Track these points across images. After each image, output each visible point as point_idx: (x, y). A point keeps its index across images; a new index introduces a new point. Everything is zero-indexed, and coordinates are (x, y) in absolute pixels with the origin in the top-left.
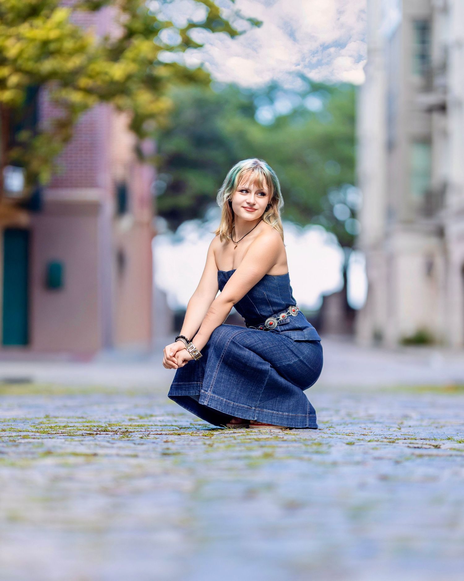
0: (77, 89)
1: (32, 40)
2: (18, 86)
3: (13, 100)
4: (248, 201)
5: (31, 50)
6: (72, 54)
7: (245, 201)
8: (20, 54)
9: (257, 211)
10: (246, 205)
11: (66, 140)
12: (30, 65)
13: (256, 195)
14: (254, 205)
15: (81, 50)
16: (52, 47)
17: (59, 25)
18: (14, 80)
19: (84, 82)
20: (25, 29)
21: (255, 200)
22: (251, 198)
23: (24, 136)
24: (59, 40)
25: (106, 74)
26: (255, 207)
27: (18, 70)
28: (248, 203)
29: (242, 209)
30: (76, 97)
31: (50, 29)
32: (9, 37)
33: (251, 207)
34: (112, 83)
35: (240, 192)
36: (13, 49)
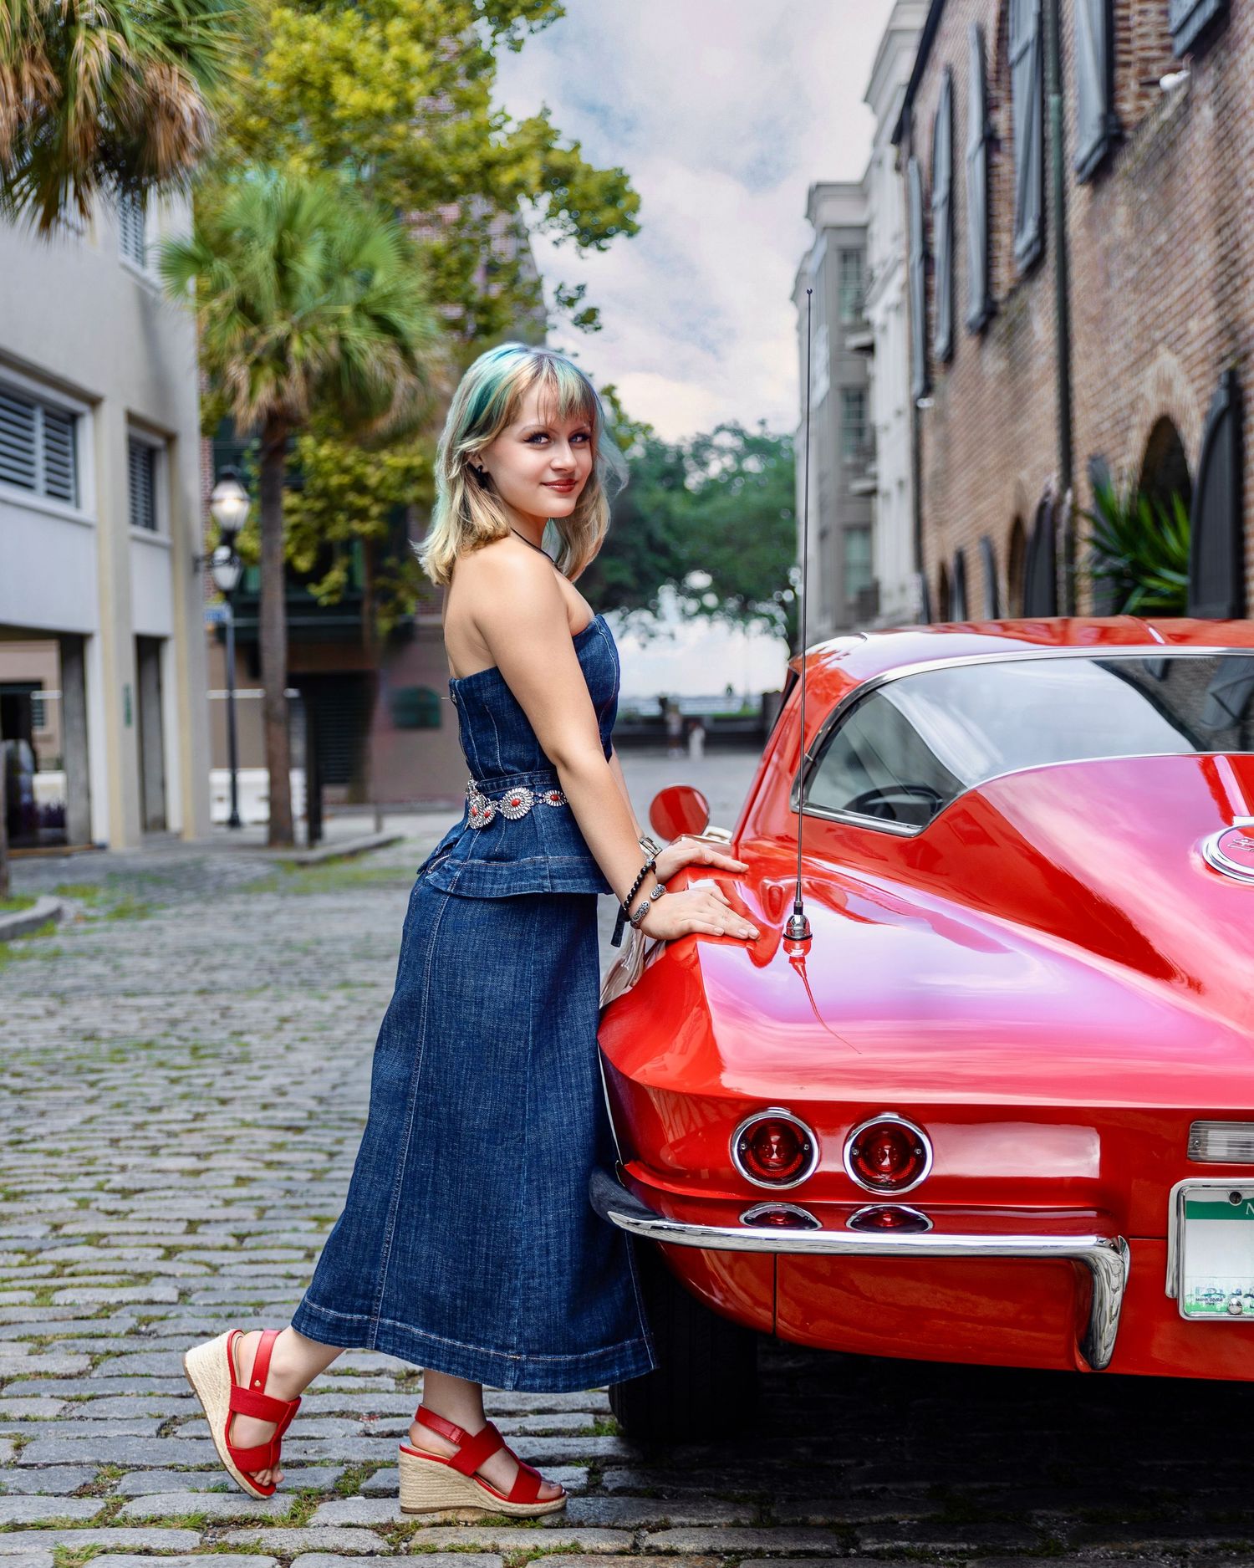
1: (395, 469)
2: (381, 516)
3: (374, 531)
5: (392, 479)
8: (383, 480)
10: (552, 477)
12: (393, 495)
16: (417, 473)
18: (375, 510)
20: (386, 457)
23: (391, 561)
27: (378, 499)
31: (414, 455)
32: (368, 463)
35: (529, 444)
36: (373, 477)
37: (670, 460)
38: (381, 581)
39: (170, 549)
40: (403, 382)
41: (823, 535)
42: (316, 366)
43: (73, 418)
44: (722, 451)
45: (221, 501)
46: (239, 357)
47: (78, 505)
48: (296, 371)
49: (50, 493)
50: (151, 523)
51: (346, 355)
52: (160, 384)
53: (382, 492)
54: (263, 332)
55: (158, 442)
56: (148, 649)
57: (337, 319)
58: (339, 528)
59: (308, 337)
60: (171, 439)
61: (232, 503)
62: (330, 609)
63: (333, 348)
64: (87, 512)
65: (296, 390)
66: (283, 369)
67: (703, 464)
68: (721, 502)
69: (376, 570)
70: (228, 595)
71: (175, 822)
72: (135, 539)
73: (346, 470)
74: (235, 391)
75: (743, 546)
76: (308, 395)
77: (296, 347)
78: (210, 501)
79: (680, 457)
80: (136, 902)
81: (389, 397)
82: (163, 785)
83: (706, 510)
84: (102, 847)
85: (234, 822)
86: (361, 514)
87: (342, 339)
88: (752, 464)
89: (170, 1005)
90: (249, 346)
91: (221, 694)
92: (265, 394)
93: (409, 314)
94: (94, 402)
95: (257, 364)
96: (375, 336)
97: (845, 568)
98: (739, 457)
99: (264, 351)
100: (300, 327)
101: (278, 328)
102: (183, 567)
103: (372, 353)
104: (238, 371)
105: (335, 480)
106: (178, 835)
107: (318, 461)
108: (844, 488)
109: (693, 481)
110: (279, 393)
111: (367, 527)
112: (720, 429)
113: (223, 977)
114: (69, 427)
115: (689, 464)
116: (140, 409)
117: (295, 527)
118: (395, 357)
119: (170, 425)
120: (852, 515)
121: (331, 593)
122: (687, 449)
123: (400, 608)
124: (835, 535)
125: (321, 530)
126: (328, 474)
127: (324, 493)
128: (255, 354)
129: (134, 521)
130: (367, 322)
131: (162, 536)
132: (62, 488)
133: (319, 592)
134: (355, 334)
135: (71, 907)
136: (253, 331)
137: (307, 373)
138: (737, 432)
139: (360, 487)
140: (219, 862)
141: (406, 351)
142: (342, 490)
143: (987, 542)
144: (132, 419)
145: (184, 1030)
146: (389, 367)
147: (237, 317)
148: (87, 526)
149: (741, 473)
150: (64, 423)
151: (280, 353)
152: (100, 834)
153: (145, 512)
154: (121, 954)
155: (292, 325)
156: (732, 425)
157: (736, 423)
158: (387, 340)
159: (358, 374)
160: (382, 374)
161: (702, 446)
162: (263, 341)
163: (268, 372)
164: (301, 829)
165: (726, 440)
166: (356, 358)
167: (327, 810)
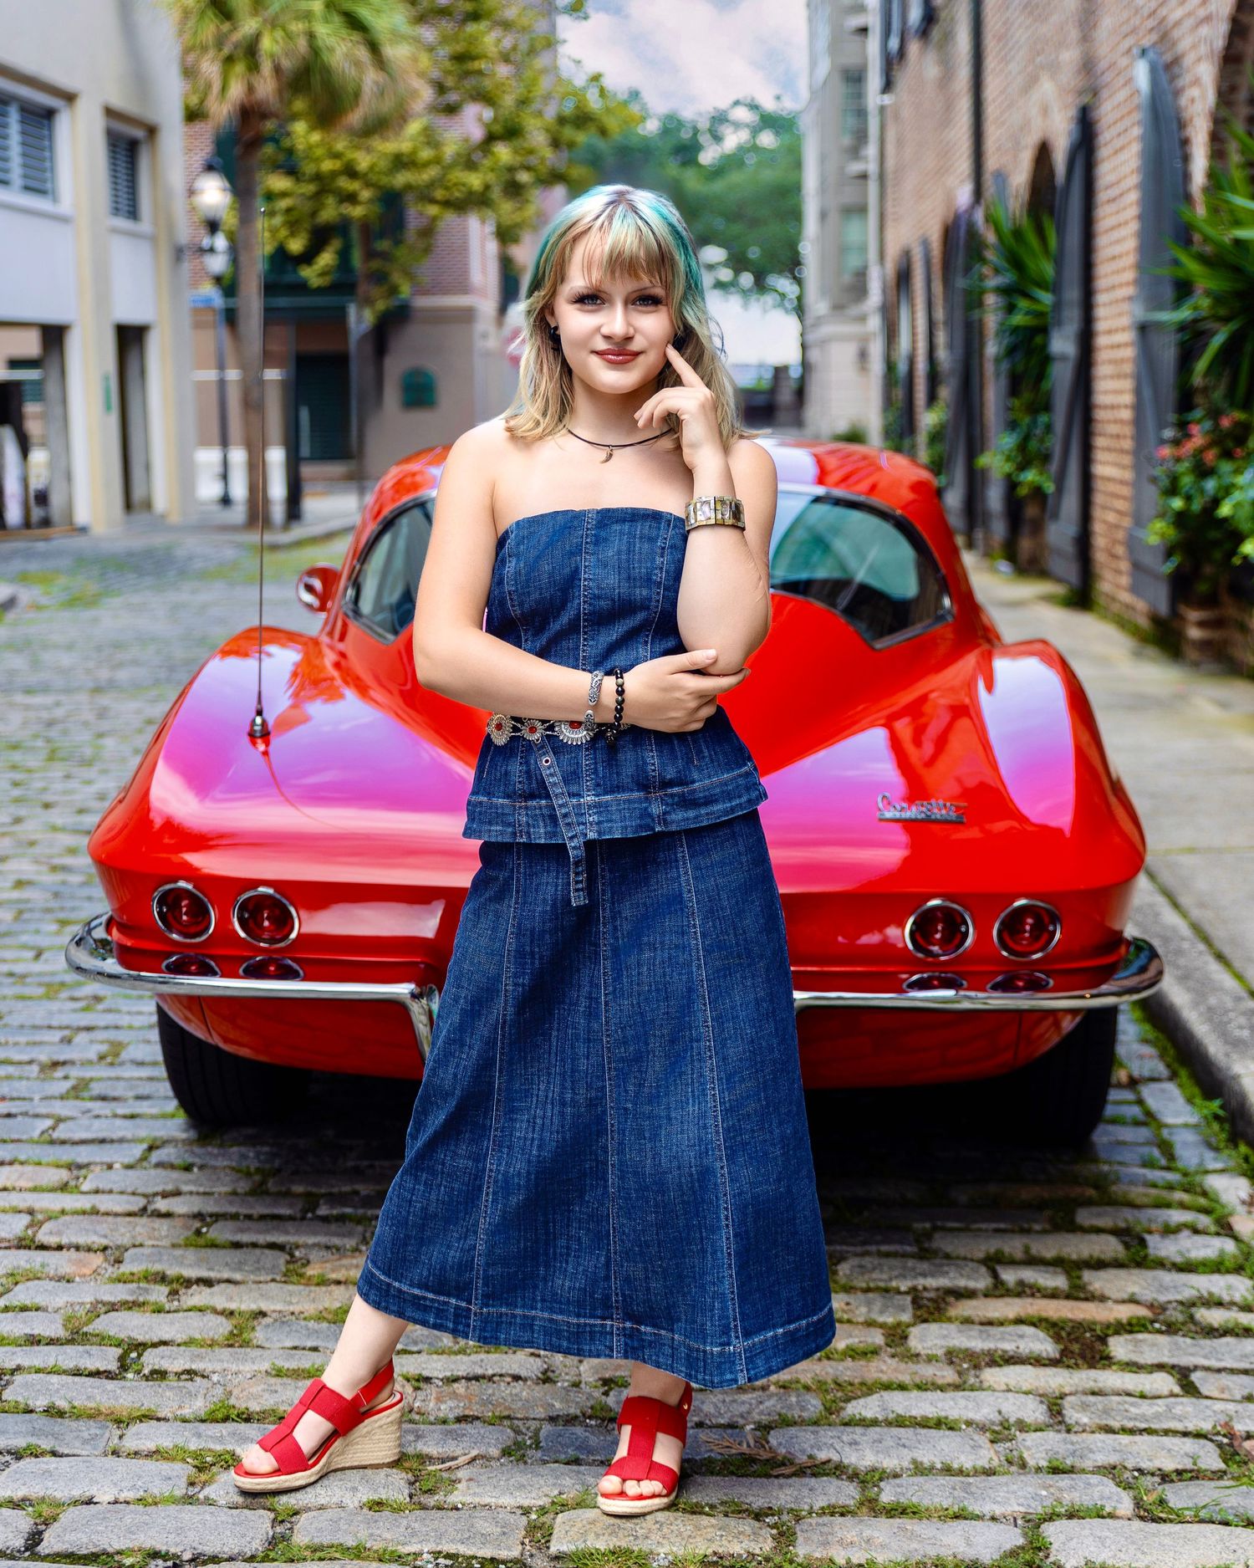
0: (433, 201)
1: (384, 154)
2: (371, 201)
3: (366, 215)
4: (605, 331)
5: (383, 164)
6: (426, 165)
7: (598, 329)
8: (372, 168)
9: (641, 358)
10: (602, 345)
11: (427, 250)
12: (382, 180)
13: (631, 307)
14: (629, 339)
15: (437, 161)
16: (406, 159)
17: (412, 139)
18: (365, 194)
19: (439, 194)
20: (376, 143)
21: (629, 324)
22: (615, 320)
23: (384, 245)
24: (414, 152)
25: (464, 185)
26: (635, 346)
27: (368, 184)
28: (607, 338)
29: (595, 361)
30: (433, 210)
32: (358, 149)
33: (621, 351)
34: (471, 193)
35: (577, 306)
36: (363, 161)
37: (685, 135)
38: (375, 264)
39: (153, 239)
40: (371, 78)
41: (823, 216)
42: (286, 64)
43: (49, 114)
44: (737, 125)
45: (202, 191)
46: (211, 53)
47: (55, 199)
48: (266, 67)
49: (27, 188)
50: (133, 213)
51: (315, 50)
52: (140, 77)
53: (374, 178)
54: (235, 29)
55: (139, 133)
56: (130, 338)
57: (308, 16)
58: (330, 212)
59: (279, 34)
60: (152, 131)
61: (214, 194)
62: (320, 291)
63: (302, 44)
64: (66, 205)
65: (266, 87)
66: (254, 66)
67: (718, 138)
68: (735, 177)
69: (370, 254)
70: (218, 280)
71: (161, 502)
72: (115, 231)
73: (336, 156)
74: (209, 86)
75: (754, 223)
76: (280, 92)
77: (266, 44)
78: (191, 192)
79: (696, 131)
80: (92, 588)
81: (357, 95)
82: (148, 467)
83: (718, 186)
84: (83, 530)
85: (226, 501)
86: (351, 198)
87: (311, 36)
88: (767, 139)
89: (58, 704)
90: (220, 42)
91: (211, 375)
92: (236, 90)
93: (378, 11)
94: (70, 98)
95: (229, 60)
96: (344, 32)
97: (843, 250)
98: (755, 131)
99: (235, 48)
100: (273, 23)
101: (249, 25)
102: (166, 256)
103: (341, 50)
104: (210, 68)
105: (328, 166)
106: (163, 517)
107: (310, 147)
108: (842, 169)
109: (708, 157)
110: (251, 89)
111: (357, 212)
112: (737, 103)
113: (123, 675)
114: (46, 122)
115: (704, 139)
116: (118, 102)
117: (289, 210)
118: (363, 53)
119: (151, 116)
120: (850, 196)
121: (322, 274)
122: (703, 124)
123: (393, 291)
124: (834, 217)
125: (314, 214)
126: (318, 160)
127: (318, 177)
128: (226, 51)
129: (116, 211)
130: (337, 19)
131: (145, 225)
132: (39, 182)
133: (311, 274)
134: (324, 31)
135: (25, 595)
136: (226, 27)
137: (277, 70)
138: (754, 107)
139: (351, 172)
140: (192, 545)
141: (374, 47)
142: (334, 175)
143: (925, 243)
144: (110, 112)
145: (53, 733)
146: (357, 64)
147: (210, 13)
148: (63, 220)
149: (755, 148)
150: (40, 119)
151: (251, 50)
152: (82, 516)
153: (127, 202)
154: (45, 647)
155: (265, 21)
156: (748, 101)
157: (753, 100)
158: (356, 36)
159: (326, 71)
160: (351, 72)
161: (720, 119)
162: (237, 37)
163: (239, 68)
164: (278, 512)
165: (742, 114)
166: (326, 56)
167: (307, 488)
